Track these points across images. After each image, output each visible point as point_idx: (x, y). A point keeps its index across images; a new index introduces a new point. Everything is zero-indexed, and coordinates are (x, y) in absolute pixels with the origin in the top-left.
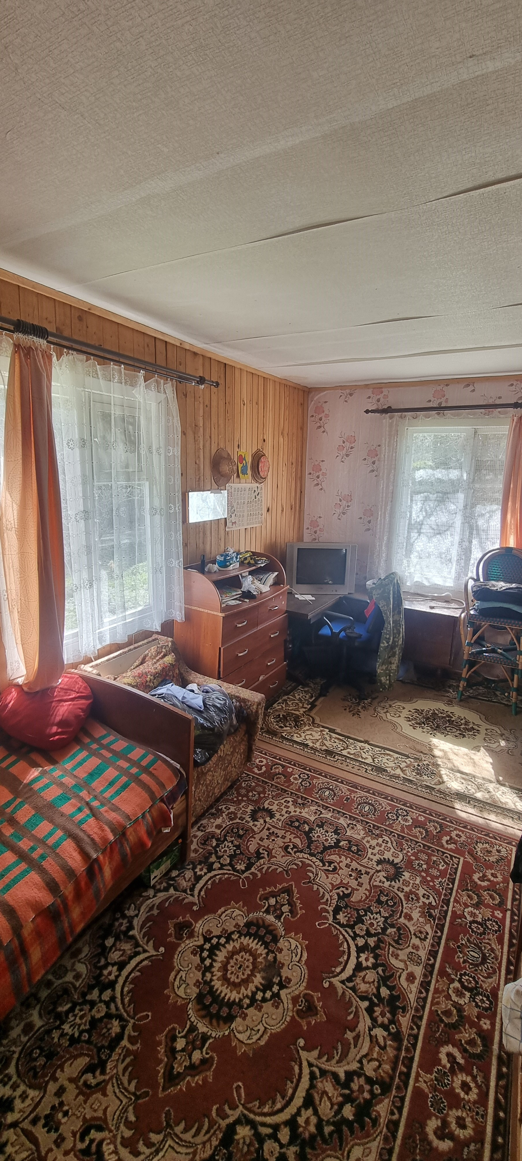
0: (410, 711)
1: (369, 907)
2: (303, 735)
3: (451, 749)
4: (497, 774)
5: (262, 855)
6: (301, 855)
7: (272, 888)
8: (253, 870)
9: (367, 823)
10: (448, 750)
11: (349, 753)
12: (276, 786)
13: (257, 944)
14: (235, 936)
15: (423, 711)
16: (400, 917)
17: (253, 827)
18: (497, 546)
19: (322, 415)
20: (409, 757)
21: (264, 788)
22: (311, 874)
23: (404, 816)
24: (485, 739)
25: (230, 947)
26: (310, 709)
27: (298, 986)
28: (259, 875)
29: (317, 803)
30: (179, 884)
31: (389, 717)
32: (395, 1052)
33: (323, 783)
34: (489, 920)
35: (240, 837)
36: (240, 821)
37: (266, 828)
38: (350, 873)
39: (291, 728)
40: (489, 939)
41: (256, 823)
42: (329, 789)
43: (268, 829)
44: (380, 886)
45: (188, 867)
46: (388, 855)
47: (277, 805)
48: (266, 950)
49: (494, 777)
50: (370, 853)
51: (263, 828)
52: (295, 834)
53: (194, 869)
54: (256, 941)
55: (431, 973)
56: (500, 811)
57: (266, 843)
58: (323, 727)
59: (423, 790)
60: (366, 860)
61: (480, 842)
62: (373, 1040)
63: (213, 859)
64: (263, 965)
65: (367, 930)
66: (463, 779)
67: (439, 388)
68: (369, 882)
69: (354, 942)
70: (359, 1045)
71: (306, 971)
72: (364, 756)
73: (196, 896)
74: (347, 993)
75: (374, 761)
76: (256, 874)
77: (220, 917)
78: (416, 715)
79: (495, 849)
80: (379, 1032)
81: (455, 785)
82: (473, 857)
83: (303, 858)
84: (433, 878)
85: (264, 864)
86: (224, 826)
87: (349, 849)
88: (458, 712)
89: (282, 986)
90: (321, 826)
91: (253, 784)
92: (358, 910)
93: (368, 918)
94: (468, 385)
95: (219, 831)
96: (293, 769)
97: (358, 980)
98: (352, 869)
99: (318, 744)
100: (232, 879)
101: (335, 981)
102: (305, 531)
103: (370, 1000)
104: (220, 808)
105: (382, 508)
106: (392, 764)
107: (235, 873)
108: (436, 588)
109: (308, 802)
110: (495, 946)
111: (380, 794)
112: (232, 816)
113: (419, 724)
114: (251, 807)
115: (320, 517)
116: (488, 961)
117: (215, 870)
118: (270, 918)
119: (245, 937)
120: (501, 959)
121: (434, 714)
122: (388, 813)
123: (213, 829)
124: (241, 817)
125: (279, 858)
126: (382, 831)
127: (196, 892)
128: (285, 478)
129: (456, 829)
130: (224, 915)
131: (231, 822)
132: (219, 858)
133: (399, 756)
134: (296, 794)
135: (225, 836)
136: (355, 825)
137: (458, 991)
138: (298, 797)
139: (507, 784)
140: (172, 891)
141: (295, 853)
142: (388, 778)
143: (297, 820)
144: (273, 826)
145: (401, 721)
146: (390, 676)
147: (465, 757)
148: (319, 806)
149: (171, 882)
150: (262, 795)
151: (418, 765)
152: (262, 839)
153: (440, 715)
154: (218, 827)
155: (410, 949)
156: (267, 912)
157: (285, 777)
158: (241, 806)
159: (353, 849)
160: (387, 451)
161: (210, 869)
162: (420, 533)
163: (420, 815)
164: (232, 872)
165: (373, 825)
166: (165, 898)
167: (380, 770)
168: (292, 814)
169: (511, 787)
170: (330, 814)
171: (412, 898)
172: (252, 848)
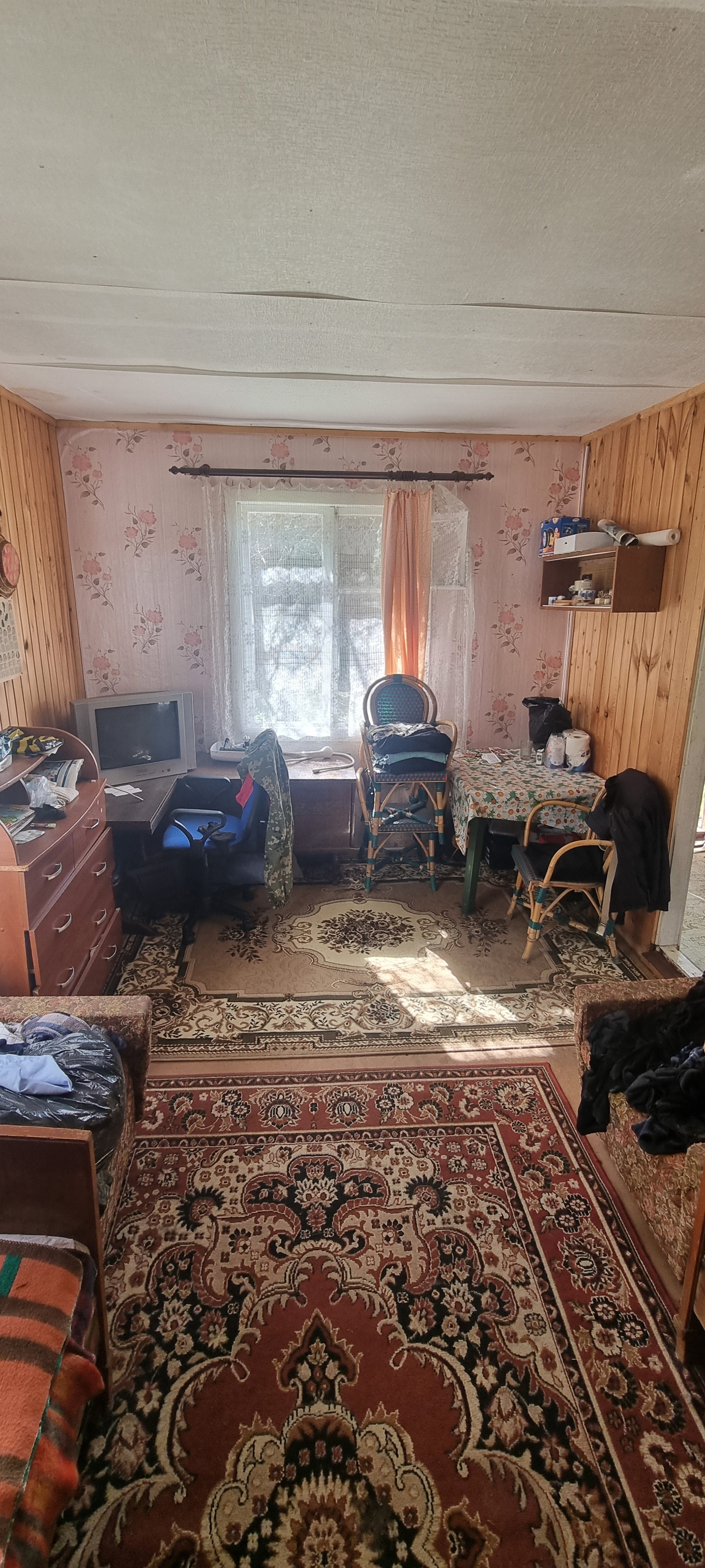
0: (320, 927)
1: (439, 1278)
2: (192, 1023)
3: (396, 965)
4: (462, 981)
5: (242, 1289)
6: (300, 1248)
7: (293, 1345)
8: (242, 1330)
9: (361, 1132)
10: (395, 969)
11: (275, 1026)
12: (198, 1139)
13: (326, 1482)
14: (282, 1500)
15: (334, 920)
16: (483, 1267)
17: (198, 1242)
18: (382, 674)
19: (89, 472)
20: (355, 999)
21: (179, 1153)
22: (333, 1275)
23: (399, 1095)
24: (424, 936)
25: (286, 1532)
26: (182, 973)
27: (430, 1512)
28: (258, 1333)
29: (275, 1136)
30: (119, 1465)
31: (299, 946)
32: (603, 1508)
33: (266, 1096)
34: (571, 1199)
35: (185, 1275)
36: (169, 1243)
37: (220, 1230)
38: (385, 1234)
39: (167, 1018)
40: (587, 1228)
41: (199, 1230)
42: (281, 1102)
43: (226, 1230)
44: (433, 1232)
45: (119, 1411)
46: (414, 1172)
47: (217, 1174)
48: (347, 1483)
49: (461, 986)
50: (390, 1183)
51: (217, 1233)
52: (271, 1213)
53: (132, 1407)
54: (322, 1478)
55: (563, 1331)
56: (493, 1032)
57: (235, 1260)
58: (216, 997)
59: (398, 1042)
60: (392, 1197)
61: (499, 1088)
62: (568, 1511)
63: (160, 1357)
64: (358, 1518)
65: (460, 1321)
66: (432, 1003)
67: (279, 441)
68: (417, 1233)
69: (453, 1355)
70: (560, 1544)
71: (426, 1471)
72: (298, 1021)
73: (169, 1469)
74: (496, 1460)
75: (315, 1024)
76: (252, 1335)
77: (235, 1480)
78: (329, 929)
79: (518, 1089)
80: (569, 1491)
81: (428, 1017)
82: (504, 1114)
83: (308, 1251)
84: (484, 1173)
85: (254, 1305)
86: (146, 1270)
87: (362, 1194)
88: (376, 907)
89: (408, 1535)
90: (301, 1176)
91: (157, 1155)
92: (428, 1294)
93: (447, 1298)
94: (320, 441)
95: (140, 1290)
96: (208, 1092)
97: (496, 1422)
98: (384, 1226)
99: (224, 1029)
100: (215, 1375)
101: (471, 1452)
102: (87, 677)
103: (528, 1445)
104: (119, 1237)
105: (215, 629)
106: (340, 1020)
107: (216, 1359)
108: (308, 742)
109: (261, 1141)
110: (599, 1234)
111: (353, 1075)
112: (150, 1242)
113: (341, 942)
114: (175, 1204)
115: (110, 651)
116: (604, 1262)
117: (174, 1379)
118: (319, 1408)
119: (300, 1485)
120: (613, 1250)
121: (350, 920)
122: (378, 1102)
123: (130, 1291)
124: (167, 1234)
125: (272, 1277)
126: (386, 1136)
127: (163, 1458)
128: (43, 585)
129: (465, 1083)
130: (240, 1466)
131: (155, 1256)
132: (169, 1347)
133: (342, 1002)
134: (236, 1138)
135: (158, 1290)
136: (348, 1146)
137: (603, 1335)
138: (242, 1142)
139: (478, 989)
140: (113, 1494)
141: (290, 1249)
142: (348, 1044)
143: (263, 1186)
144: (232, 1220)
145: (316, 946)
146: (284, 885)
147: (416, 970)
148: (281, 1141)
149: (102, 1473)
150: (182, 1169)
151: (372, 1006)
152: (225, 1258)
153: (358, 920)
154: (136, 1279)
155: (523, 1312)
156: (308, 1400)
157: (203, 1113)
158: (156, 1211)
159: (366, 1190)
160: (213, 539)
161: (165, 1385)
162: (277, 664)
163: (416, 1084)
164: (209, 1361)
165: (370, 1131)
166: (104, 1523)
167: (331, 1035)
168: (249, 1177)
169: (485, 992)
170: (305, 1146)
171: (479, 1224)
172: (219, 1286)
